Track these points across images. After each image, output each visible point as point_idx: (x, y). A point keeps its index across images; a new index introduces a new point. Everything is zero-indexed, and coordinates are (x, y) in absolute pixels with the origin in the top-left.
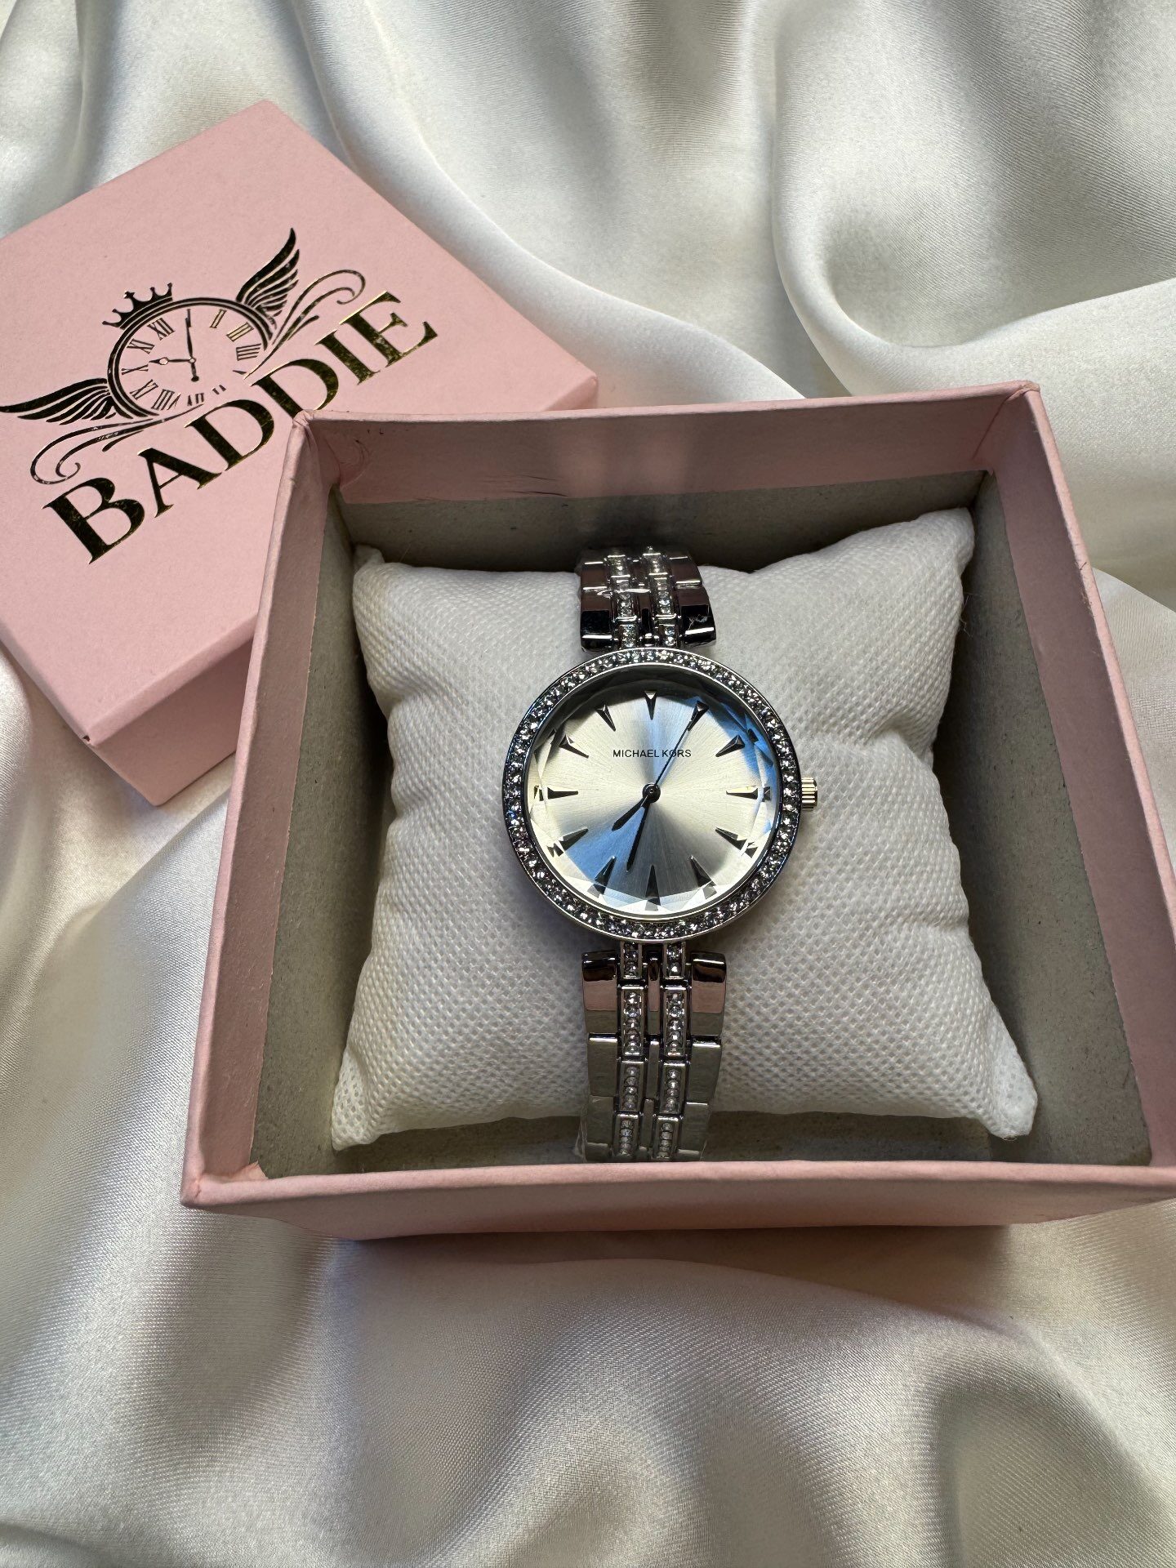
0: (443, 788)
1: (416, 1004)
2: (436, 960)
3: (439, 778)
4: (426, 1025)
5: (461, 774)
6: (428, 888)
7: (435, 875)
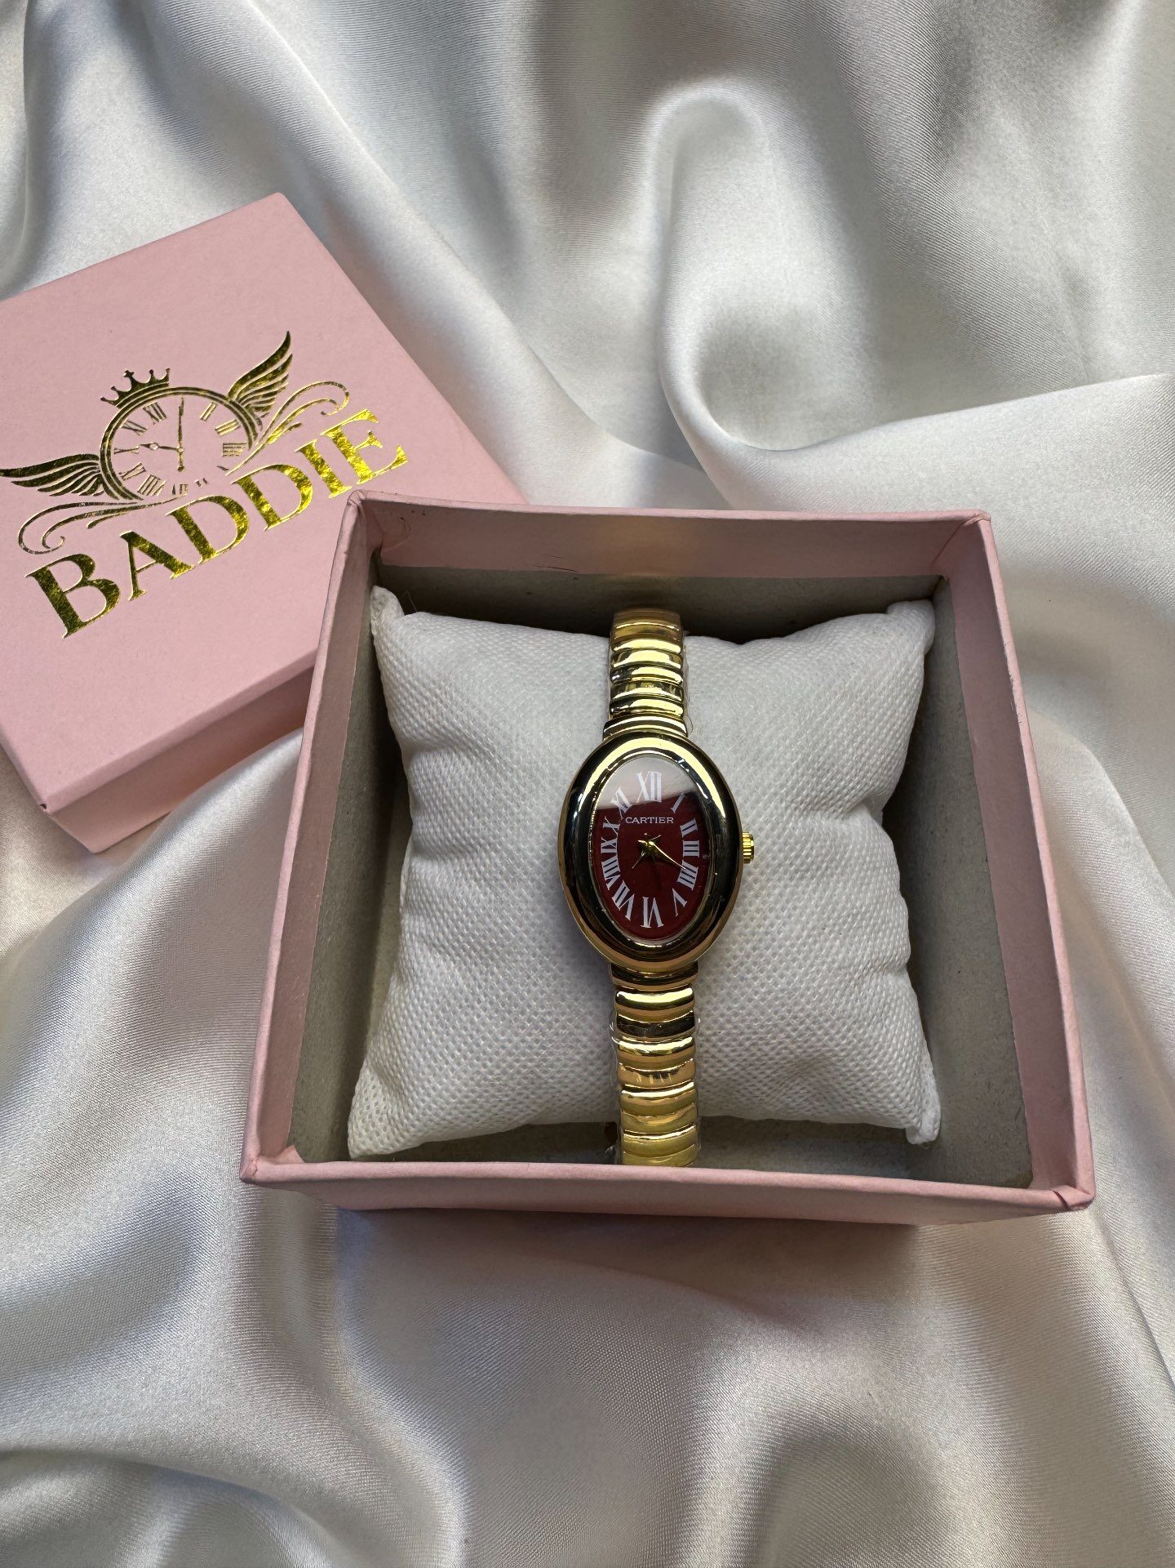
0: (488, 847)
1: (458, 1039)
2: (479, 1002)
3: (484, 838)
4: (465, 1057)
5: (506, 836)
6: (474, 936)
7: (481, 926)
